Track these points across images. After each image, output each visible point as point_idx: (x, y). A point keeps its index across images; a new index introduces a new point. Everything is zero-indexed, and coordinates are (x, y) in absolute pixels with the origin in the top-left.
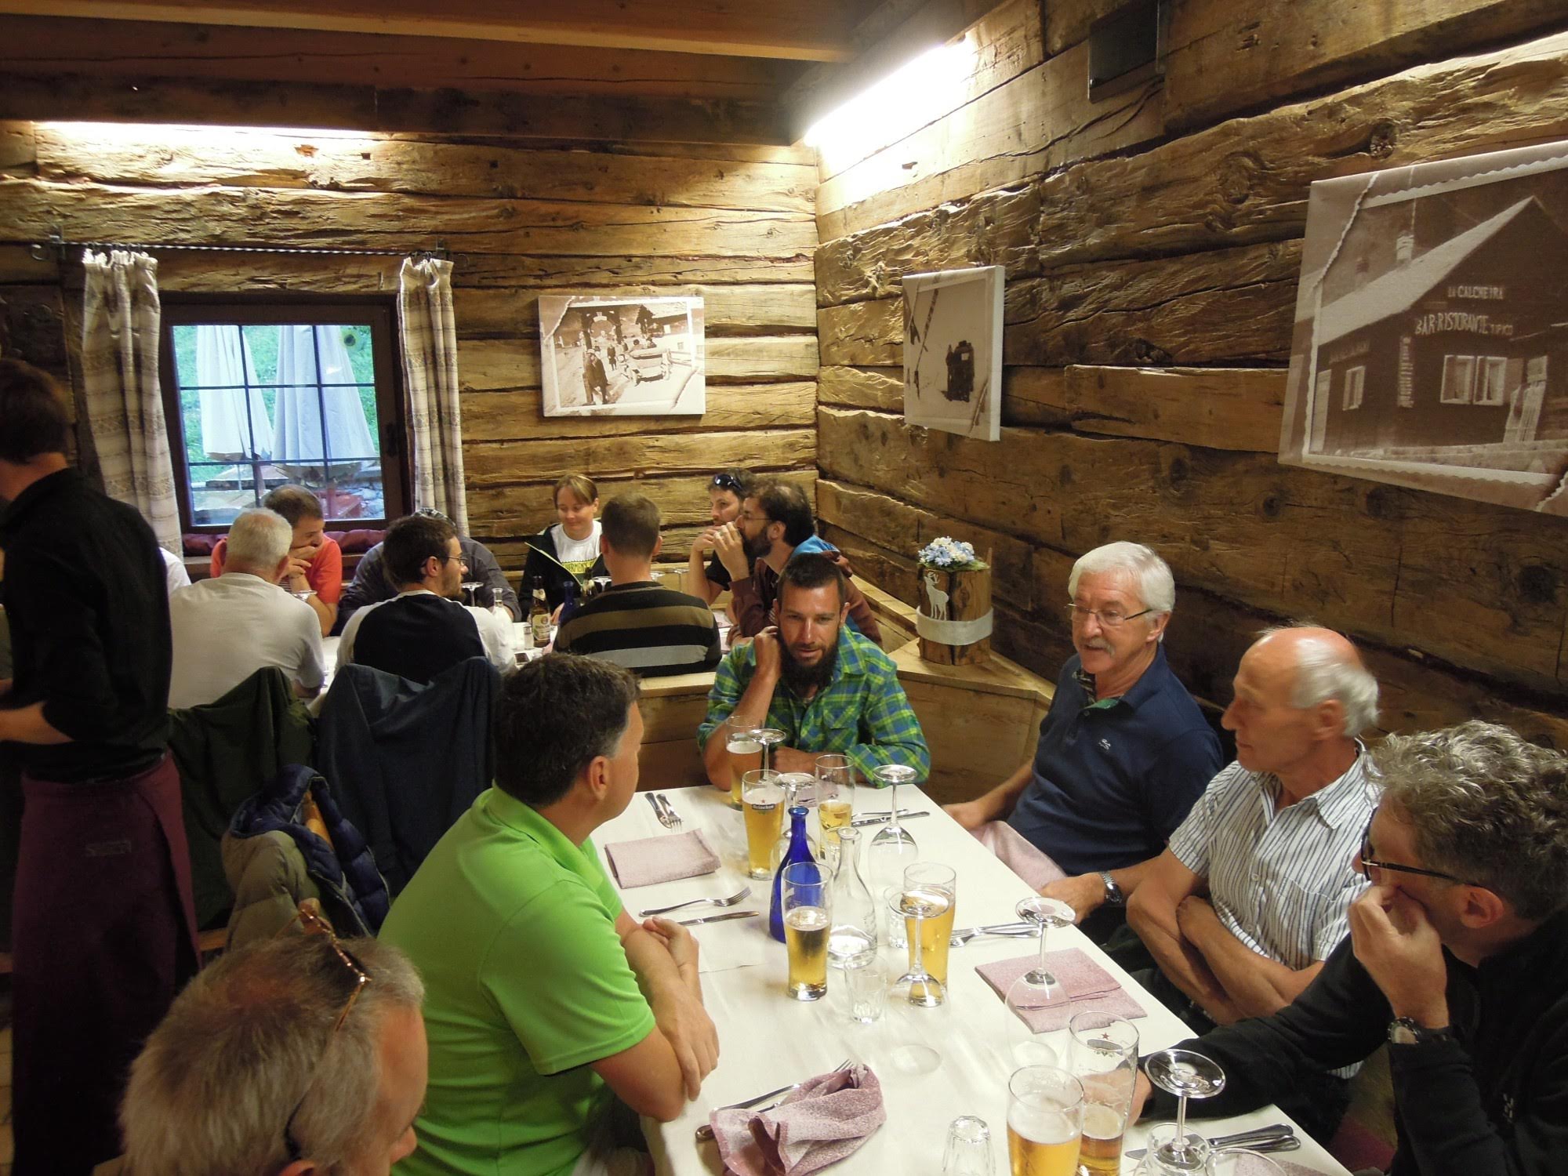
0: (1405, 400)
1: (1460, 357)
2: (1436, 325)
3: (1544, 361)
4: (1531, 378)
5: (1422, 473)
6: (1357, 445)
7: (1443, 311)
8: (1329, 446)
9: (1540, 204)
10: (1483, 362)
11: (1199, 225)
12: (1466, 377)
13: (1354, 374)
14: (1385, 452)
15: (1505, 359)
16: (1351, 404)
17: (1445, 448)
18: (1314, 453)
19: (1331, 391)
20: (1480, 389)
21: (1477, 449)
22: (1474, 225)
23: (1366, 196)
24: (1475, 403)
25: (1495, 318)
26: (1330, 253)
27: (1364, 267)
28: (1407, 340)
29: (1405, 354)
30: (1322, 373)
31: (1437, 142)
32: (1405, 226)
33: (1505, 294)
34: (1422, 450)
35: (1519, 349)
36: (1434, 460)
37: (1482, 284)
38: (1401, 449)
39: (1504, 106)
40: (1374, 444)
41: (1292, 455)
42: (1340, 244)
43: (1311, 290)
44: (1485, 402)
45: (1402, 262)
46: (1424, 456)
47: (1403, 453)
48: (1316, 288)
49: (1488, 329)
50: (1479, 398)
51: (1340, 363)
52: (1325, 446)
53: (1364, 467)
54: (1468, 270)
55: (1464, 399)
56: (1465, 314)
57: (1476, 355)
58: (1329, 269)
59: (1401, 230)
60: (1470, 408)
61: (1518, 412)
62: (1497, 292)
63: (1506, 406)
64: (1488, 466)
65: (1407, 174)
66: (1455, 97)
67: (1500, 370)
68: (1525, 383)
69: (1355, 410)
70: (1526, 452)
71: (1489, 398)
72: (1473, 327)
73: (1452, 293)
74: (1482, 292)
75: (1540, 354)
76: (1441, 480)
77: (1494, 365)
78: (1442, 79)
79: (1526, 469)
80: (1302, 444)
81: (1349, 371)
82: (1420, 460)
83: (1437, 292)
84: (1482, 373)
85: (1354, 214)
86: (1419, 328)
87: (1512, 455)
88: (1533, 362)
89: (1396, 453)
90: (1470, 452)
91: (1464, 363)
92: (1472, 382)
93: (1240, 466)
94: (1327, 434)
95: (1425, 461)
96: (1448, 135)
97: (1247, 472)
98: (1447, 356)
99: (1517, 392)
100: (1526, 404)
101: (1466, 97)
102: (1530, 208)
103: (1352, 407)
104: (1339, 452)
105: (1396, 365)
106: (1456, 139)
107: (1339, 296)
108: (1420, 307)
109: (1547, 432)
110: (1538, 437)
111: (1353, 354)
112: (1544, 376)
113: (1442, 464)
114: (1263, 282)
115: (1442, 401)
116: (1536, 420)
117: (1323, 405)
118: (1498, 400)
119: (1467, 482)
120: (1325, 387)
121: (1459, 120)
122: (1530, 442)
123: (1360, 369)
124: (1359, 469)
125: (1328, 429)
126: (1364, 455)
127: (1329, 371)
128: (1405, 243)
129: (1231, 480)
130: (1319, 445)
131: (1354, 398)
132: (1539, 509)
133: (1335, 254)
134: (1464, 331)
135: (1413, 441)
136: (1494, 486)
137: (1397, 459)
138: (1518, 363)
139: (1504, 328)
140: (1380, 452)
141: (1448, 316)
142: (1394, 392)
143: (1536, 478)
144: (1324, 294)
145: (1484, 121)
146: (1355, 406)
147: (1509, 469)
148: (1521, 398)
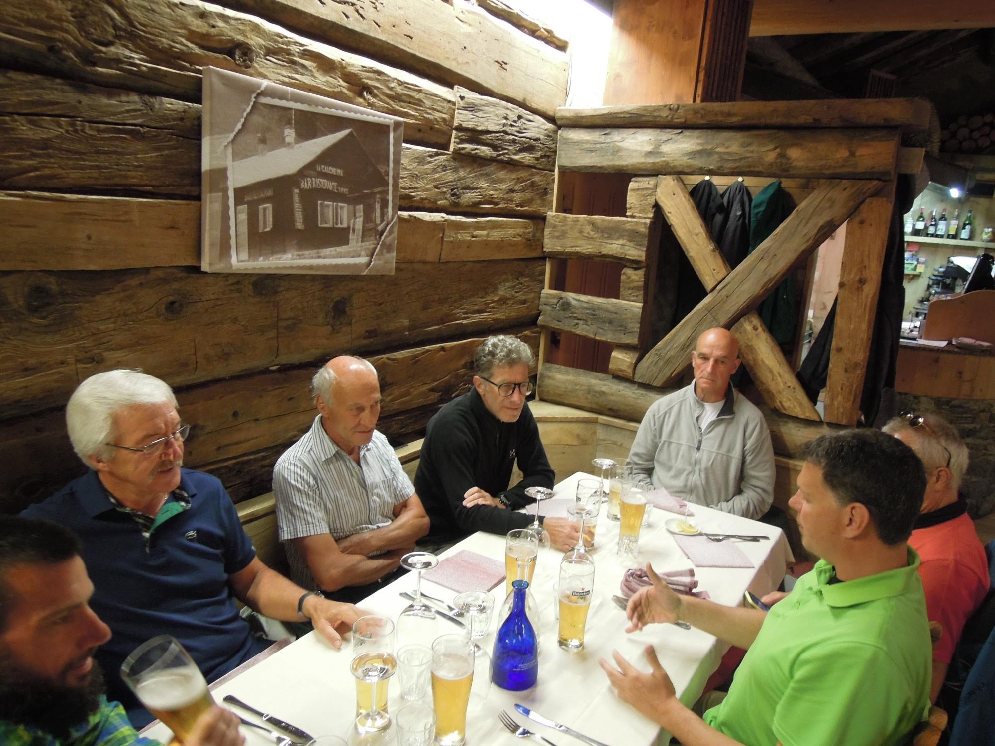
0: (299, 225)
1: (326, 203)
2: (312, 185)
3: (362, 206)
4: (357, 215)
5: (315, 264)
6: (273, 253)
7: (315, 177)
8: (252, 255)
9: (355, 134)
10: (336, 205)
11: (42, 47)
12: (330, 213)
13: (265, 209)
14: (292, 255)
15: (346, 205)
16: (265, 227)
17: (324, 250)
18: (242, 261)
19: (249, 220)
20: (337, 219)
21: (339, 249)
22: (326, 135)
23: (259, 95)
24: (336, 226)
25: (339, 185)
26: (236, 125)
27: (263, 141)
28: (296, 191)
29: (296, 199)
30: (239, 208)
31: (278, 74)
32: (288, 123)
33: (344, 173)
34: (313, 252)
35: (352, 201)
36: (320, 257)
37: (333, 166)
38: (301, 253)
39: (311, 70)
40: (284, 251)
41: (222, 265)
42: (243, 120)
43: (222, 147)
44: (339, 226)
45: (289, 144)
46: (314, 256)
47: (303, 255)
48: (226, 146)
49: (337, 190)
50: (337, 224)
51: (254, 201)
52: (249, 257)
53: (280, 266)
54: (325, 157)
55: (330, 225)
56: (326, 181)
57: (333, 202)
58: (236, 136)
59: (286, 125)
60: (332, 229)
61: (354, 231)
62: (340, 172)
63: (349, 227)
64: (344, 257)
65: (287, 92)
66: (288, 52)
67: (345, 210)
68: (355, 217)
69: (267, 232)
70: (359, 249)
71: (341, 224)
72: (331, 188)
73: (319, 169)
74: (333, 170)
75: (360, 204)
76: (325, 267)
77: (342, 208)
78: (281, 38)
79: (359, 256)
80: (230, 256)
81: (261, 207)
82: (312, 258)
83: (311, 166)
84: (337, 212)
85: (252, 104)
86: (302, 184)
87: (354, 251)
88: (357, 207)
89: (298, 255)
90: (336, 250)
91: (328, 206)
92: (333, 216)
93: (134, 282)
94: (249, 249)
95: (316, 258)
96: (284, 72)
97: (141, 285)
98: (319, 202)
99: (352, 221)
100: (357, 227)
101: (294, 55)
102: (350, 134)
103: (266, 230)
104: (261, 258)
105: (292, 204)
106: (289, 77)
107: (246, 156)
108: (303, 173)
109: (365, 239)
110: (362, 241)
111: (262, 196)
112: (362, 214)
113: (324, 258)
114: (142, 126)
115: (320, 225)
116: (361, 233)
117: (244, 229)
118: (345, 225)
119: (336, 266)
120: (243, 217)
121: (290, 67)
122: (360, 244)
123: (269, 206)
124: (277, 268)
125: (249, 245)
126: (279, 259)
127: (246, 206)
128: (290, 134)
129: (122, 295)
130: (244, 255)
131: (267, 222)
132: (365, 273)
133: (239, 126)
134: (326, 189)
135: (307, 248)
136: (348, 266)
137: (300, 259)
138: (351, 207)
139: (344, 190)
140: (289, 256)
141: (318, 180)
142: (292, 221)
143: (363, 260)
144: (233, 152)
145: (302, 74)
146: (268, 229)
147: (353, 257)
148: (354, 224)
